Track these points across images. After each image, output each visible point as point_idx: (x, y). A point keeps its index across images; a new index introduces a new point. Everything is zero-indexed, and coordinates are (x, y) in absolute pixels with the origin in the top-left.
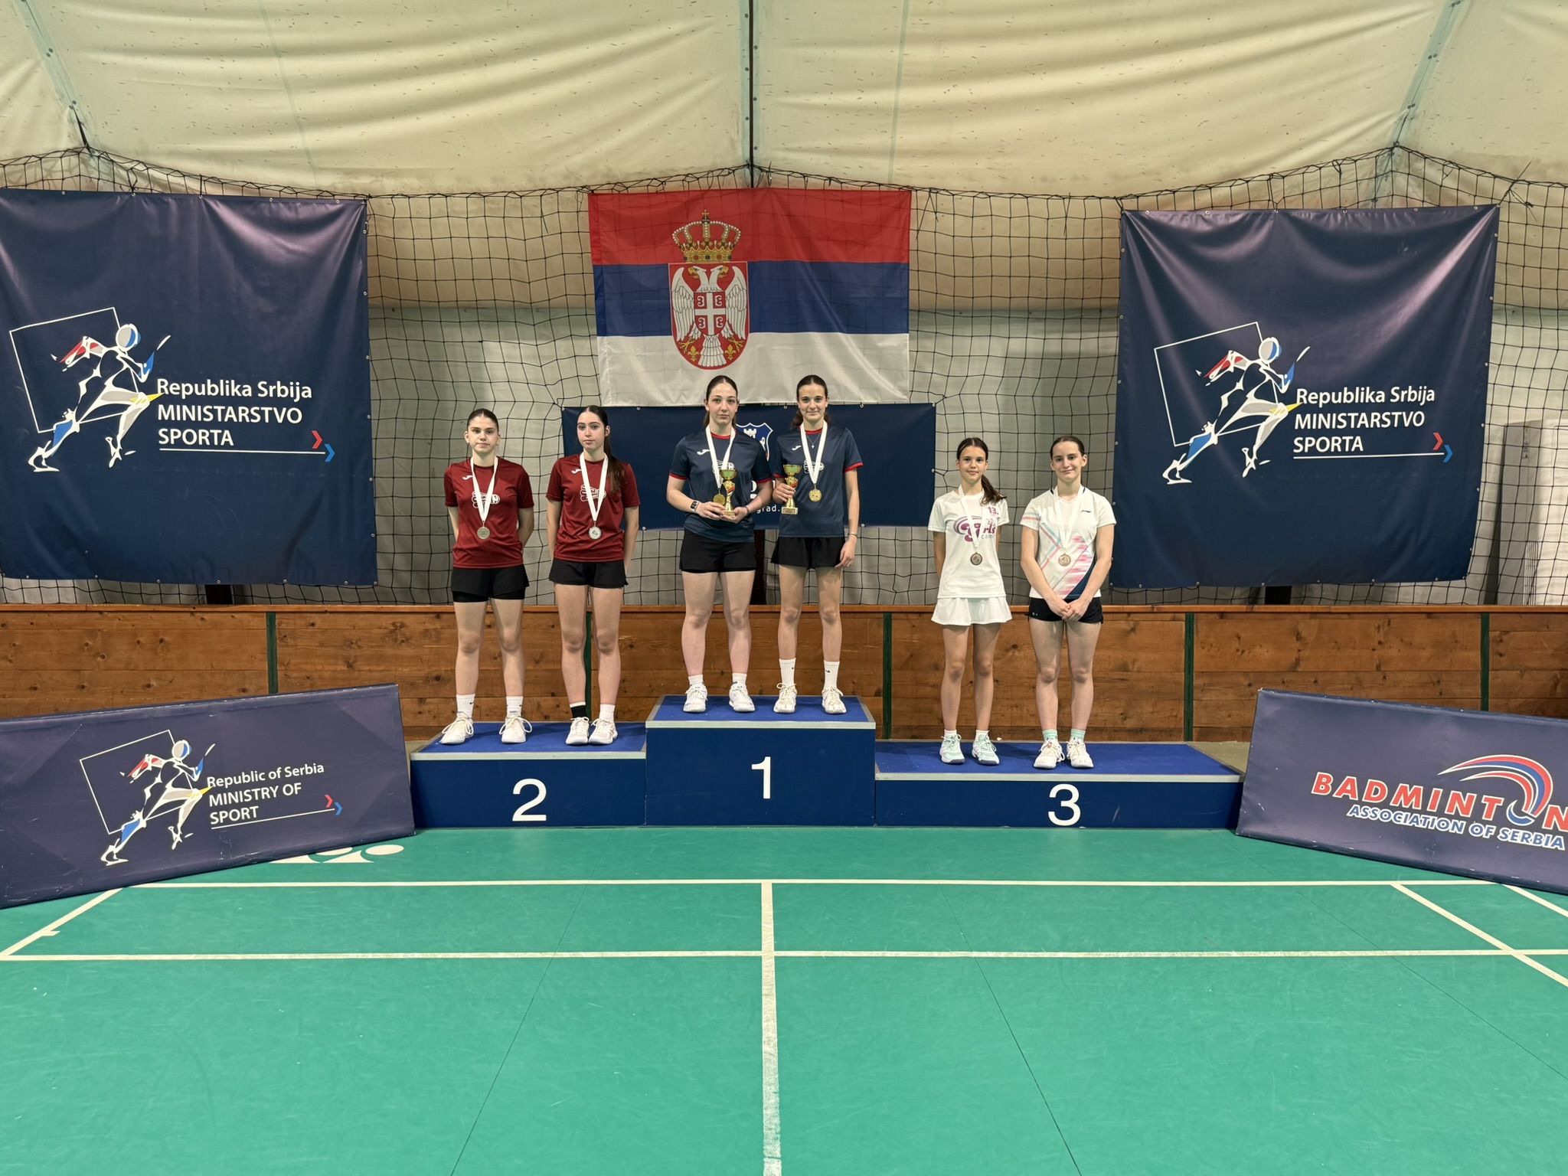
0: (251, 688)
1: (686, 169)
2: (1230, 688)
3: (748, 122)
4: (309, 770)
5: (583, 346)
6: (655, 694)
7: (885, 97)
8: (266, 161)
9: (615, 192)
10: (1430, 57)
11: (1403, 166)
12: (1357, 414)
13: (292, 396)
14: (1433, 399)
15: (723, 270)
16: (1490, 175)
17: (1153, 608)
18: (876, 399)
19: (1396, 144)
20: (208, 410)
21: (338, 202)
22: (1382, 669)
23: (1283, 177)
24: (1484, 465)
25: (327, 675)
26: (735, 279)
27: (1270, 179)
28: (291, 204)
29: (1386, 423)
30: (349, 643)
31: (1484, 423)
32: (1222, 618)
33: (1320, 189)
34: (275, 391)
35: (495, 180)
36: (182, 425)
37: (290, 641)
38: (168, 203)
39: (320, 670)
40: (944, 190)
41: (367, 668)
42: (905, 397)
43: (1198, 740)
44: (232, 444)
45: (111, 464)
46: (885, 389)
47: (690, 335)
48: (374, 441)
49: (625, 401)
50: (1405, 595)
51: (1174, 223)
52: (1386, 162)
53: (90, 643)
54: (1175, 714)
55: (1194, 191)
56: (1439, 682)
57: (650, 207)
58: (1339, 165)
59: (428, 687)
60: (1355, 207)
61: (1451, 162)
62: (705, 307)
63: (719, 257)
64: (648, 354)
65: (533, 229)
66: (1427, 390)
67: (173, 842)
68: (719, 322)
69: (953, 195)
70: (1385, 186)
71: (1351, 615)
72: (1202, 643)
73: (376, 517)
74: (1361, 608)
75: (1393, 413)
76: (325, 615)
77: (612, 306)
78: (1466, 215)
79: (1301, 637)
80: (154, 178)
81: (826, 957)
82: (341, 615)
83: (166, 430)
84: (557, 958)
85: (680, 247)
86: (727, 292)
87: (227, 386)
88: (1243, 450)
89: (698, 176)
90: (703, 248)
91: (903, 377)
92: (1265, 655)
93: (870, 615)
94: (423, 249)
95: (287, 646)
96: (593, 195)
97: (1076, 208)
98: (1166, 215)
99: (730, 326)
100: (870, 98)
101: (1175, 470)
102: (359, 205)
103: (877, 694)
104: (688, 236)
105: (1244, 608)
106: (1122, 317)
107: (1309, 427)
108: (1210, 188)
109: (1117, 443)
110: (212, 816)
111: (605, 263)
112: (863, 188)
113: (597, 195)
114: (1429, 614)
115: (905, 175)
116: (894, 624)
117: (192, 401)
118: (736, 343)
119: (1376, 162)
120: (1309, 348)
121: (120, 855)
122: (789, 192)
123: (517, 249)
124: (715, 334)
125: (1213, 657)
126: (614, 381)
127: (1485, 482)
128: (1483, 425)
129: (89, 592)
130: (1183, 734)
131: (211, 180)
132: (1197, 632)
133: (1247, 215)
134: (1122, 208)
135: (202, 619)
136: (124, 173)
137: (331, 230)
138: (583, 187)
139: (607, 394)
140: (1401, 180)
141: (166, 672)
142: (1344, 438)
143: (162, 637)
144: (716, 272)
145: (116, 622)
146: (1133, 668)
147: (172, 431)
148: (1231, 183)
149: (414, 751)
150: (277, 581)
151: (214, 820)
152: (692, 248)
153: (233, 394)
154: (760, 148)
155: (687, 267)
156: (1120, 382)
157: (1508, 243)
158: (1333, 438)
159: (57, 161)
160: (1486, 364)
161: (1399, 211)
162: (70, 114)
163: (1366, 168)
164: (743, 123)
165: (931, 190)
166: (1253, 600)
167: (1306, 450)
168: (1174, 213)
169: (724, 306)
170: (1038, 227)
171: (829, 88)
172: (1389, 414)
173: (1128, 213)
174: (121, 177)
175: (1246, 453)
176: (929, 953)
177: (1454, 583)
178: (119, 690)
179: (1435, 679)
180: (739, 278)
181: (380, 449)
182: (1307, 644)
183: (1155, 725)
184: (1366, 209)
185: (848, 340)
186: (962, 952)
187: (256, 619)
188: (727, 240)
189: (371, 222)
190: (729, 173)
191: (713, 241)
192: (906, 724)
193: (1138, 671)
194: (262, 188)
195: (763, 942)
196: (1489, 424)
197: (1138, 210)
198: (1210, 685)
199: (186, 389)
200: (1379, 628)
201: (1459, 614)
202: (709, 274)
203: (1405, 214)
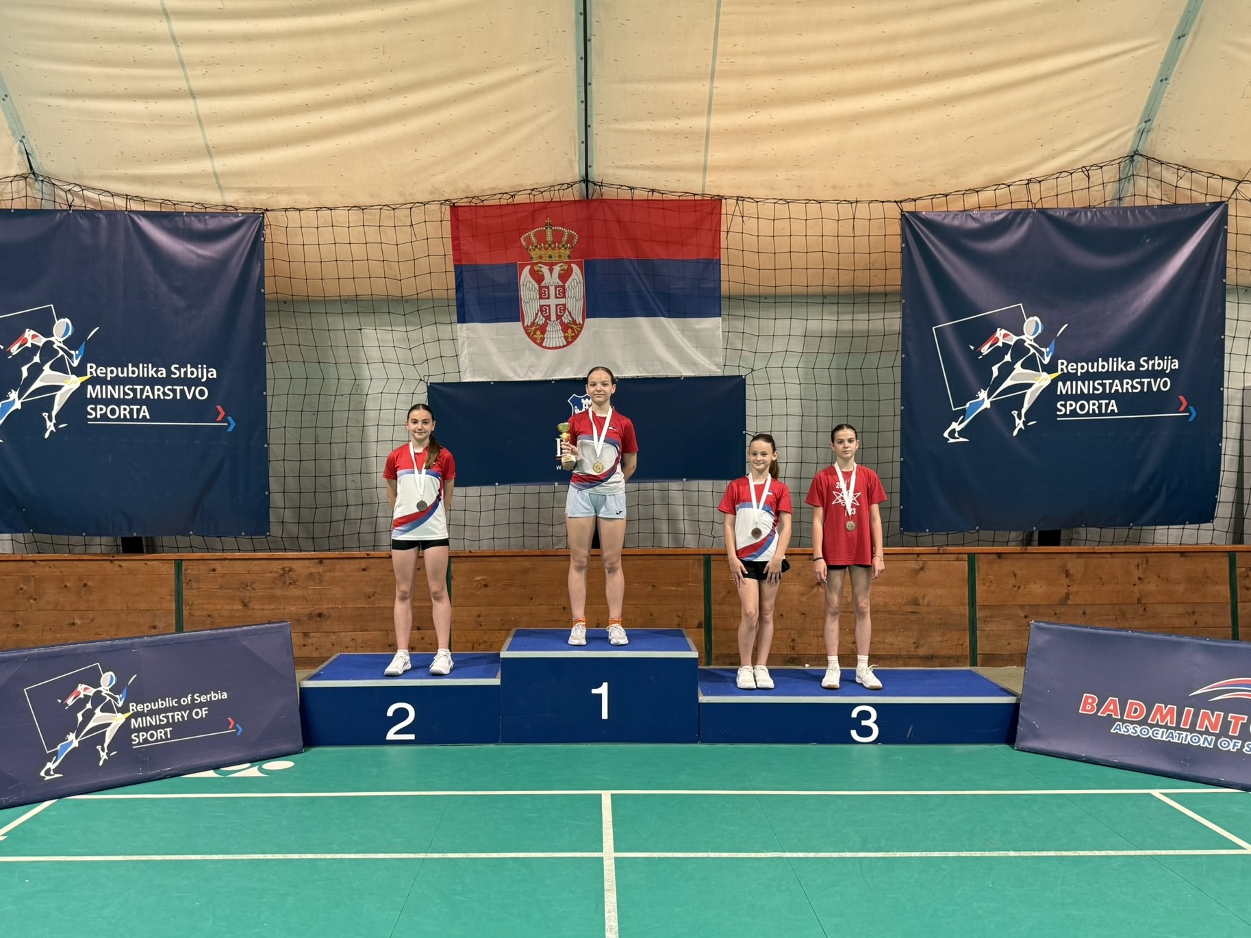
0: (160, 625)
1: (531, 185)
2: (1009, 619)
3: (584, 145)
4: (215, 697)
5: (445, 331)
6: (506, 627)
7: (699, 123)
8: (181, 182)
9: (472, 204)
10: (1162, 81)
11: (1142, 170)
12: (1111, 381)
13: (200, 376)
14: (1177, 367)
15: (563, 267)
16: (1219, 177)
17: (939, 549)
18: (694, 372)
19: (1136, 153)
20: (129, 389)
21: (240, 215)
22: (1143, 602)
23: (1040, 182)
24: (1224, 423)
25: (225, 613)
26: (574, 272)
27: (1028, 184)
28: (201, 217)
29: (1136, 388)
30: (245, 586)
31: (1223, 388)
32: (999, 558)
33: (1072, 191)
34: (186, 373)
35: (372, 196)
36: (107, 402)
37: (194, 585)
38: (99, 218)
39: (219, 609)
40: (749, 198)
41: (259, 607)
42: (719, 370)
43: (982, 665)
44: (148, 417)
45: (47, 435)
46: (701, 364)
47: (536, 321)
48: (269, 414)
49: (481, 377)
50: (1162, 536)
51: (947, 221)
52: (1128, 168)
53: (24, 587)
54: (961, 643)
55: (963, 194)
56: (1194, 613)
57: (501, 216)
58: (1088, 171)
59: (311, 623)
60: (1103, 205)
61: (1184, 167)
62: (548, 298)
63: (560, 256)
64: (499, 337)
65: (404, 235)
66: (1172, 359)
67: (100, 759)
68: (561, 310)
69: (757, 202)
70: (1129, 188)
71: (1114, 555)
72: (983, 580)
73: (270, 478)
74: (1121, 548)
75: (1143, 380)
76: (224, 562)
77: (470, 297)
78: (1199, 211)
79: (1070, 574)
80: (88, 197)
81: (658, 858)
82: (238, 562)
83: (93, 406)
84: (428, 859)
85: (527, 249)
86: (567, 285)
87: (145, 369)
88: (1013, 412)
89: (542, 190)
90: (546, 249)
91: (717, 353)
92: (1038, 590)
93: (691, 557)
94: (312, 253)
95: (192, 589)
96: (454, 208)
97: (862, 210)
98: (940, 215)
99: (570, 313)
100: (685, 124)
101: (954, 430)
102: (257, 218)
103: (699, 626)
104: (533, 239)
105: (1019, 549)
106: (904, 301)
107: (1069, 393)
108: (977, 192)
109: (903, 408)
110: (133, 737)
111: (464, 262)
112: (681, 198)
113: (458, 207)
114: (1182, 553)
115: (716, 187)
116: (713, 565)
117: (116, 381)
118: (574, 327)
119: (1119, 168)
120: (1067, 325)
121: (56, 771)
122: (618, 202)
123: (391, 252)
124: (557, 320)
125: (993, 592)
126: (471, 360)
127: (1226, 438)
128: (1222, 389)
129: (25, 544)
130: (969, 660)
131: (135, 198)
132: (978, 571)
133: (1010, 213)
134: (902, 210)
135: (120, 566)
136: (63, 194)
137: (234, 238)
138: (446, 201)
139: (466, 371)
140: (1141, 183)
141: (88, 612)
142: (1100, 401)
143: (85, 582)
144: (557, 269)
145: (47, 569)
146: (923, 603)
147: (99, 407)
148: (995, 187)
149: (303, 680)
150: (185, 533)
151: (135, 741)
152: (537, 249)
153: (150, 376)
154: (594, 166)
155: (533, 265)
156: (903, 356)
157: (1237, 234)
158: (1091, 402)
159: (7, 185)
160: (1223, 337)
161: (1141, 209)
162: (20, 146)
163: (1111, 173)
164: (579, 146)
165: (738, 198)
166: (1028, 541)
167: (1068, 413)
168: (947, 213)
169: (564, 297)
170: (830, 227)
171: (651, 116)
172: (1139, 380)
173: (907, 214)
174: (60, 197)
175: (1016, 416)
176: (748, 854)
177: (1204, 526)
178: (48, 628)
179: (1190, 611)
180: (577, 274)
181: (274, 421)
182: (1075, 580)
183: (944, 653)
184: (1112, 208)
185: (669, 323)
186: (776, 853)
187: (166, 566)
188: (567, 243)
189: (267, 231)
190: (568, 187)
191: (555, 243)
192: (724, 652)
193: (928, 605)
194: (177, 204)
195: (604, 845)
196: (1228, 388)
197: (916, 212)
198: (991, 617)
199: (110, 372)
200: (1138, 566)
201: (1207, 552)
202: (551, 270)
203: (1146, 210)
